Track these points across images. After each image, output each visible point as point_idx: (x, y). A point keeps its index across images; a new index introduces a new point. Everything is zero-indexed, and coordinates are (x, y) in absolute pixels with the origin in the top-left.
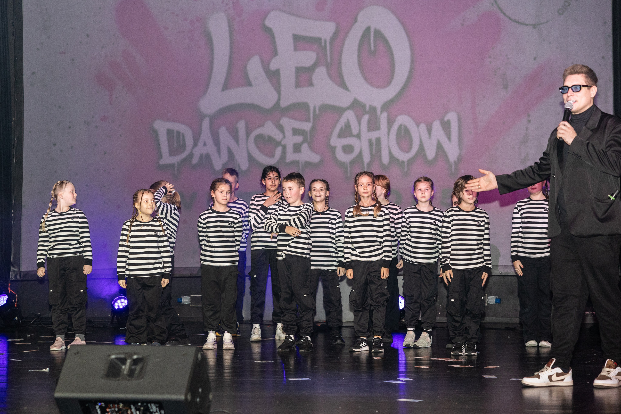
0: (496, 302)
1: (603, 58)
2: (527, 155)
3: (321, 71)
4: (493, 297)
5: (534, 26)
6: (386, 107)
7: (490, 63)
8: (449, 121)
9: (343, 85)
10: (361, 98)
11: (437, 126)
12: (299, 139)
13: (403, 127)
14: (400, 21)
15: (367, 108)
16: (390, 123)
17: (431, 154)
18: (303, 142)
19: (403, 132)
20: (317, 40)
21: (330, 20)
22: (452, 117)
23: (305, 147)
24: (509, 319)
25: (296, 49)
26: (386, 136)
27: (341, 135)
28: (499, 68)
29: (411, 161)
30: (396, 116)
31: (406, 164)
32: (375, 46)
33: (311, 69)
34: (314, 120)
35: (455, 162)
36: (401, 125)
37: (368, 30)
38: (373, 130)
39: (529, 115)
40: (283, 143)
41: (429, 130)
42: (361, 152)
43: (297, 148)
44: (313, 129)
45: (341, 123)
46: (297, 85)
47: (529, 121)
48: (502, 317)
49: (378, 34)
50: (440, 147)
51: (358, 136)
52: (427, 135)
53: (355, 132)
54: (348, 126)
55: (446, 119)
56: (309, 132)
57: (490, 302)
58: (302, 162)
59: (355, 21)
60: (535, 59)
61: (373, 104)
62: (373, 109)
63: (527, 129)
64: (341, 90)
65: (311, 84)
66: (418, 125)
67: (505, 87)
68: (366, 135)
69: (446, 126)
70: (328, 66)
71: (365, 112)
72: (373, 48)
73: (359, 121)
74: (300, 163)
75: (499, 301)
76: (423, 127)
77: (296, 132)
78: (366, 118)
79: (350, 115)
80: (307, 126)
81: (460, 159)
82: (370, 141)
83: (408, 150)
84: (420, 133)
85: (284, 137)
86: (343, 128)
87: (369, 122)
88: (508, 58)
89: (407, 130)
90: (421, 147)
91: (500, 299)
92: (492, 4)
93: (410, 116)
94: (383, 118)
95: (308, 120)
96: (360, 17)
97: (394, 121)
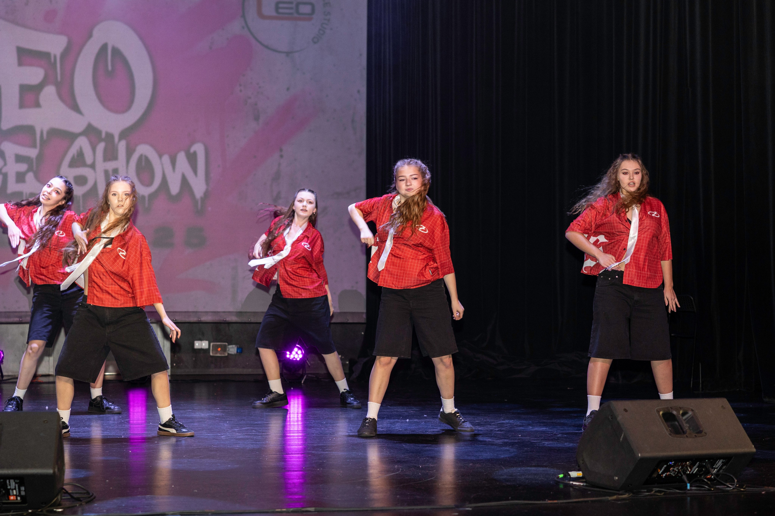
0: (237, 352)
1: (359, 92)
2: (279, 193)
3: (50, 91)
4: (234, 346)
5: (288, 54)
6: (124, 134)
7: (241, 91)
8: (195, 153)
9: (75, 107)
10: (96, 124)
11: (181, 157)
12: (23, 167)
13: (143, 158)
14: (142, 38)
15: (103, 135)
16: (130, 153)
17: (175, 188)
18: (28, 171)
19: (143, 163)
20: (47, 55)
21: (61, 33)
22: (199, 148)
23: (30, 177)
24: (250, 370)
25: (21, 63)
26: (125, 168)
27: (72, 164)
28: (250, 98)
29: (152, 196)
30: (136, 145)
31: (147, 199)
32: (113, 66)
33: (38, 88)
34: (41, 145)
35: (201, 198)
36: (141, 156)
37: (104, 48)
38: (110, 160)
39: (281, 150)
40: (4, 170)
41: (173, 162)
42: (95, 185)
43: (20, 178)
44: (40, 157)
45: (73, 151)
46: (22, 105)
47: (281, 156)
48: (244, 368)
49: (116, 52)
50: (184, 182)
51: (93, 166)
52: (170, 168)
53: (89, 160)
54: (80, 154)
55: (192, 150)
56: (34, 160)
57: (231, 351)
58: (26, 194)
59: (90, 36)
60: (288, 89)
61: (110, 131)
62: (110, 137)
63: (279, 164)
64: (73, 114)
65: (37, 105)
66: (160, 156)
67: (257, 118)
68: (101, 165)
69: (192, 159)
70: (59, 86)
71: (100, 140)
72: (110, 68)
73: (94, 149)
74: (24, 194)
75: (241, 350)
76: (166, 159)
77: (19, 159)
78: (101, 147)
79: (83, 143)
80: (33, 153)
81: (206, 194)
82: (106, 172)
83: (149, 184)
84: (162, 165)
85: (5, 164)
86: (76, 157)
87: (105, 150)
88: (260, 87)
89: (148, 161)
90: (164, 181)
91: (242, 349)
92: (243, 28)
93: (152, 146)
94: (122, 147)
95: (34, 146)
96: (96, 32)
97: (134, 150)
